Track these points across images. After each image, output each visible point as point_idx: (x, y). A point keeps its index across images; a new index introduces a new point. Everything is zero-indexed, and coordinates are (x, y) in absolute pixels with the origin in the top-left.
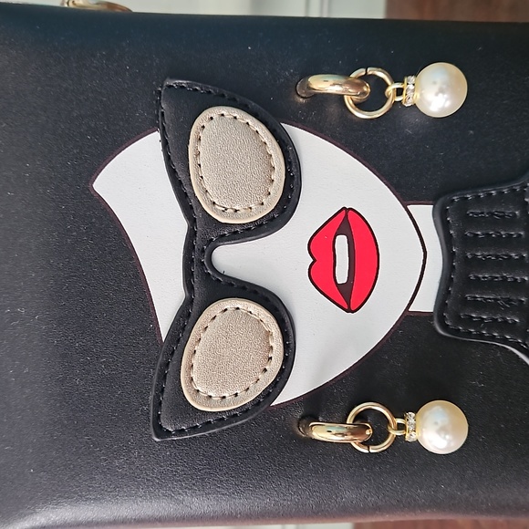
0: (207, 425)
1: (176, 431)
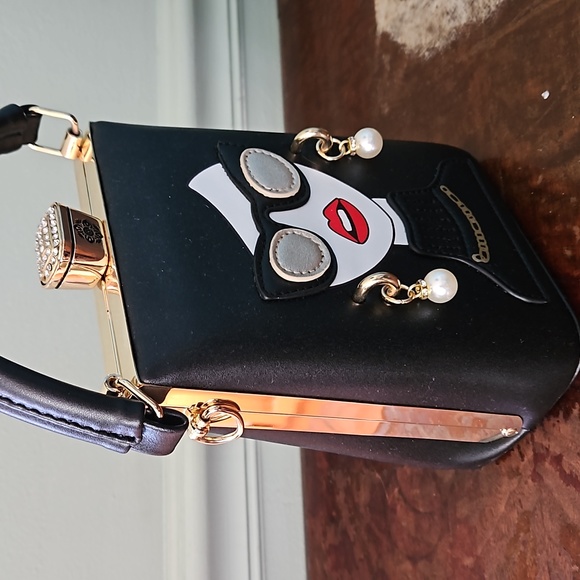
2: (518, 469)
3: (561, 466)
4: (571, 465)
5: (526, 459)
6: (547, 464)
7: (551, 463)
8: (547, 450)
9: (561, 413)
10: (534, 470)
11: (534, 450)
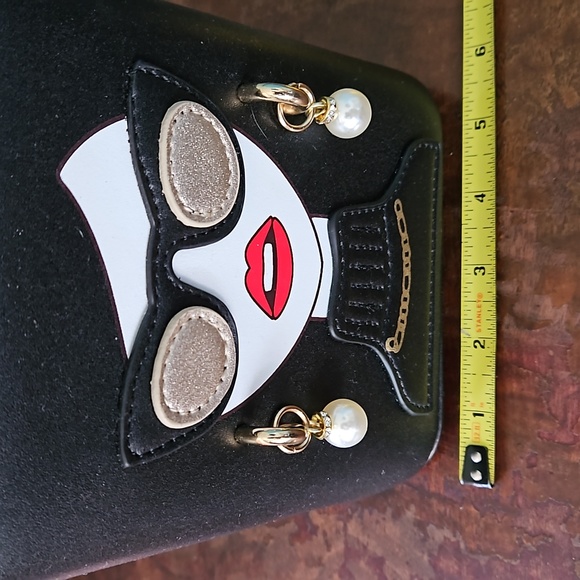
0: (171, 445)
1: (143, 454)
2: (320, 559)
3: (382, 570)
4: (395, 572)
5: (333, 550)
6: (362, 564)
7: (368, 564)
8: (365, 547)
9: (389, 511)
10: (343, 566)
11: (346, 543)
